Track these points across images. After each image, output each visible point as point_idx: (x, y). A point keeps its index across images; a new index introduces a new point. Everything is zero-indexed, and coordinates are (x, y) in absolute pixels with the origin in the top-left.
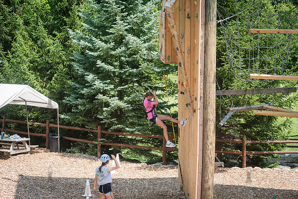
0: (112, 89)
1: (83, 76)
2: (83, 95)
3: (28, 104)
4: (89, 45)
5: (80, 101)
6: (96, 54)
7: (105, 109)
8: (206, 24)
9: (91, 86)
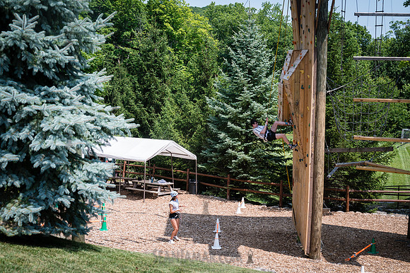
0: (239, 145)
1: (216, 134)
2: (216, 149)
3: (173, 155)
4: (222, 109)
5: (214, 154)
6: (227, 117)
7: (233, 161)
8: (317, 94)
9: (223, 142)
